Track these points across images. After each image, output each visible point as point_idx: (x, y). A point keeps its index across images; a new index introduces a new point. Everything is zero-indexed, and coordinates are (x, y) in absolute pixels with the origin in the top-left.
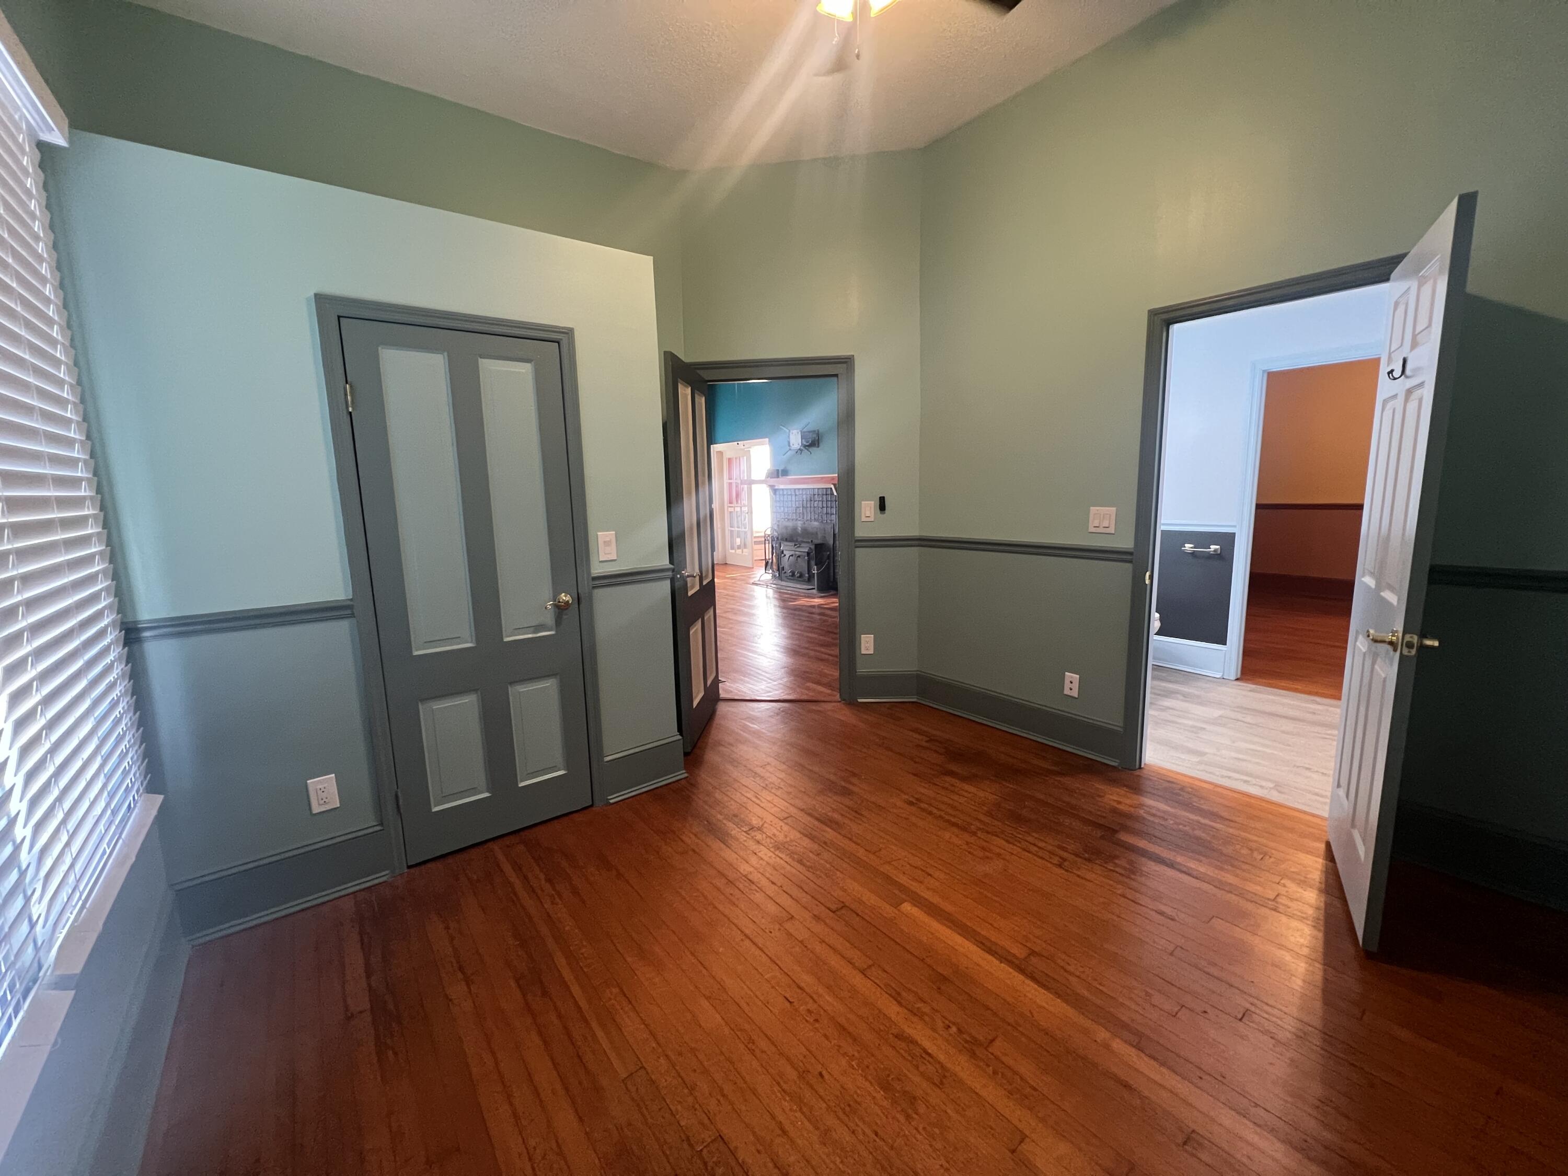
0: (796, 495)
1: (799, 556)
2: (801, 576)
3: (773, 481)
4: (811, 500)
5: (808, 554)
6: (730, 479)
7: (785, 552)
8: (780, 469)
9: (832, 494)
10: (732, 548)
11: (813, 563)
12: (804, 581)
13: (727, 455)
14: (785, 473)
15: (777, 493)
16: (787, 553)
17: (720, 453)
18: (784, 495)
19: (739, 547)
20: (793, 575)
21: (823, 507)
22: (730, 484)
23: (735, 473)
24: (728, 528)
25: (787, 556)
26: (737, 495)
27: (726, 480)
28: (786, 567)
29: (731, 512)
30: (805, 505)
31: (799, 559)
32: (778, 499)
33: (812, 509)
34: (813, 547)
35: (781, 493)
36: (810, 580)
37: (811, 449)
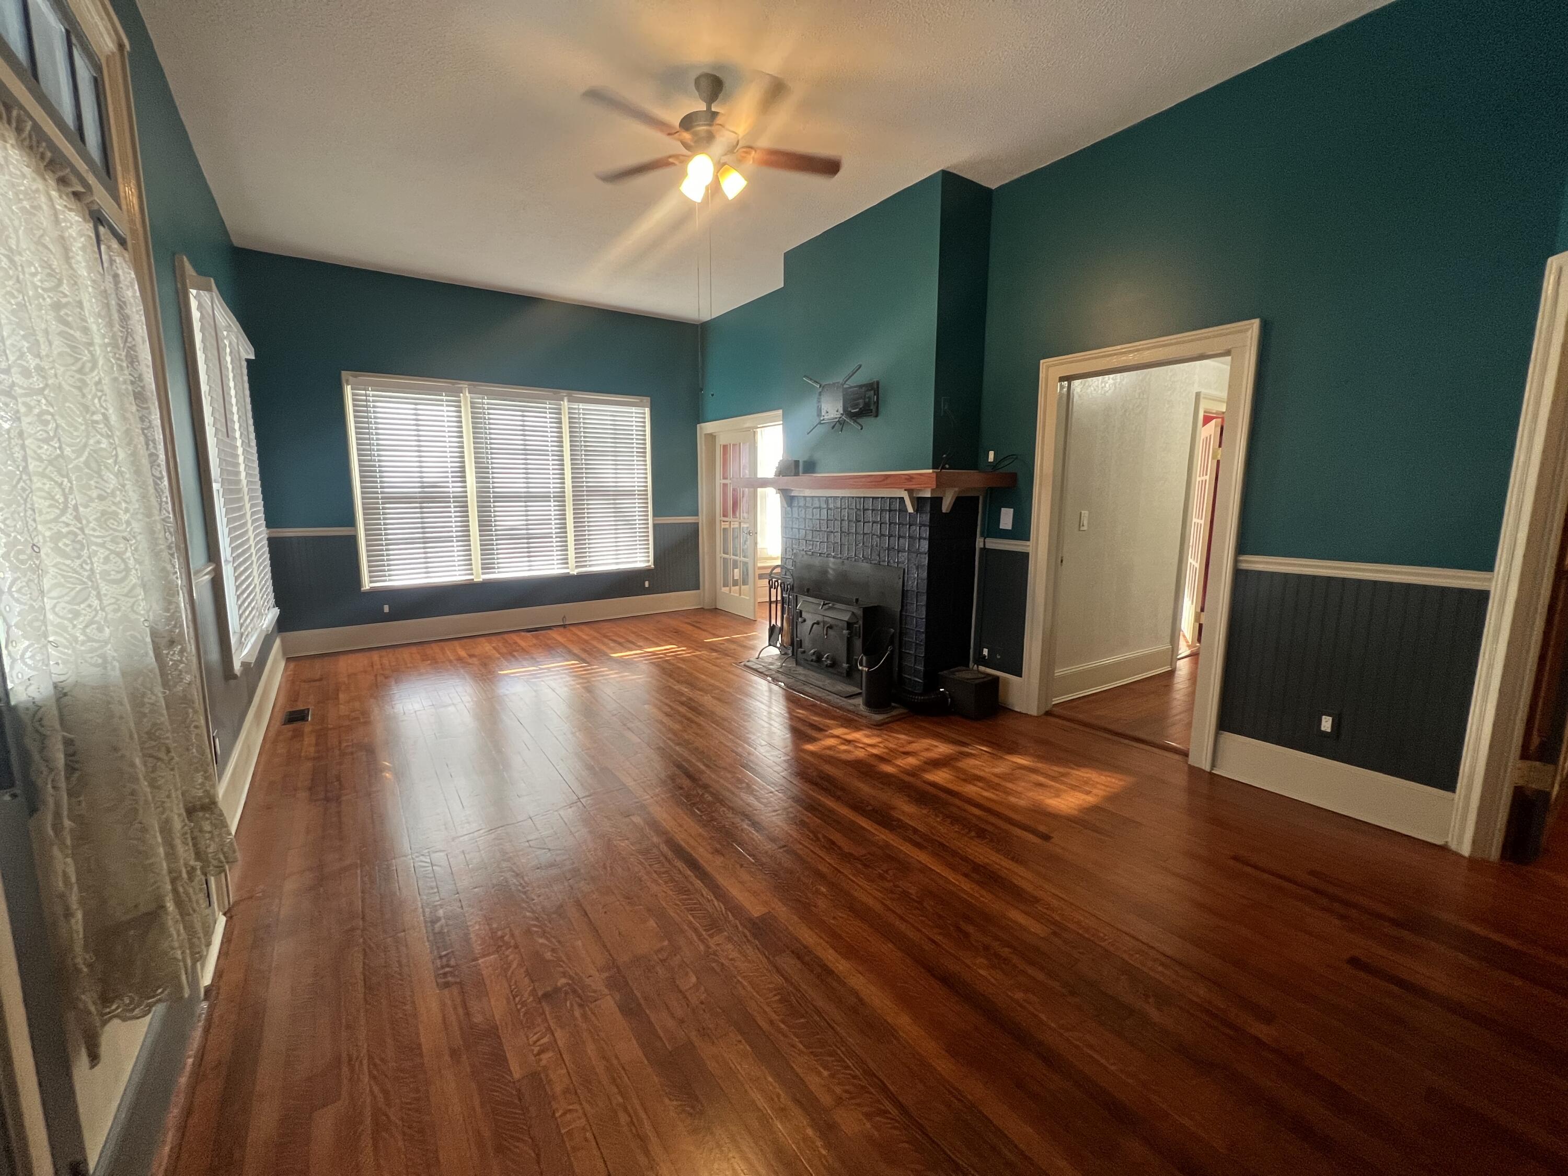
0: (828, 509)
1: (831, 627)
2: (834, 664)
3: (787, 481)
4: (858, 521)
5: (849, 625)
6: (725, 478)
7: (804, 615)
8: (802, 458)
9: (903, 509)
10: (726, 585)
11: (858, 643)
12: (840, 674)
13: (722, 440)
14: (810, 467)
15: (795, 504)
16: (810, 618)
17: (712, 437)
18: (806, 507)
19: (735, 583)
20: (819, 659)
21: (882, 535)
22: (725, 485)
23: (732, 469)
24: (720, 555)
25: (809, 623)
26: (735, 504)
27: (719, 481)
28: (807, 644)
29: (724, 529)
30: (845, 529)
31: (831, 632)
32: (796, 515)
33: (860, 538)
34: (859, 612)
35: (802, 504)
36: (850, 674)
37: (860, 420)
